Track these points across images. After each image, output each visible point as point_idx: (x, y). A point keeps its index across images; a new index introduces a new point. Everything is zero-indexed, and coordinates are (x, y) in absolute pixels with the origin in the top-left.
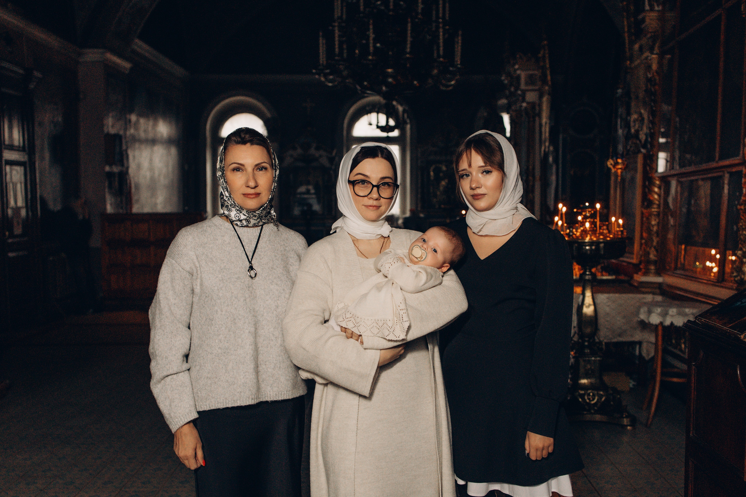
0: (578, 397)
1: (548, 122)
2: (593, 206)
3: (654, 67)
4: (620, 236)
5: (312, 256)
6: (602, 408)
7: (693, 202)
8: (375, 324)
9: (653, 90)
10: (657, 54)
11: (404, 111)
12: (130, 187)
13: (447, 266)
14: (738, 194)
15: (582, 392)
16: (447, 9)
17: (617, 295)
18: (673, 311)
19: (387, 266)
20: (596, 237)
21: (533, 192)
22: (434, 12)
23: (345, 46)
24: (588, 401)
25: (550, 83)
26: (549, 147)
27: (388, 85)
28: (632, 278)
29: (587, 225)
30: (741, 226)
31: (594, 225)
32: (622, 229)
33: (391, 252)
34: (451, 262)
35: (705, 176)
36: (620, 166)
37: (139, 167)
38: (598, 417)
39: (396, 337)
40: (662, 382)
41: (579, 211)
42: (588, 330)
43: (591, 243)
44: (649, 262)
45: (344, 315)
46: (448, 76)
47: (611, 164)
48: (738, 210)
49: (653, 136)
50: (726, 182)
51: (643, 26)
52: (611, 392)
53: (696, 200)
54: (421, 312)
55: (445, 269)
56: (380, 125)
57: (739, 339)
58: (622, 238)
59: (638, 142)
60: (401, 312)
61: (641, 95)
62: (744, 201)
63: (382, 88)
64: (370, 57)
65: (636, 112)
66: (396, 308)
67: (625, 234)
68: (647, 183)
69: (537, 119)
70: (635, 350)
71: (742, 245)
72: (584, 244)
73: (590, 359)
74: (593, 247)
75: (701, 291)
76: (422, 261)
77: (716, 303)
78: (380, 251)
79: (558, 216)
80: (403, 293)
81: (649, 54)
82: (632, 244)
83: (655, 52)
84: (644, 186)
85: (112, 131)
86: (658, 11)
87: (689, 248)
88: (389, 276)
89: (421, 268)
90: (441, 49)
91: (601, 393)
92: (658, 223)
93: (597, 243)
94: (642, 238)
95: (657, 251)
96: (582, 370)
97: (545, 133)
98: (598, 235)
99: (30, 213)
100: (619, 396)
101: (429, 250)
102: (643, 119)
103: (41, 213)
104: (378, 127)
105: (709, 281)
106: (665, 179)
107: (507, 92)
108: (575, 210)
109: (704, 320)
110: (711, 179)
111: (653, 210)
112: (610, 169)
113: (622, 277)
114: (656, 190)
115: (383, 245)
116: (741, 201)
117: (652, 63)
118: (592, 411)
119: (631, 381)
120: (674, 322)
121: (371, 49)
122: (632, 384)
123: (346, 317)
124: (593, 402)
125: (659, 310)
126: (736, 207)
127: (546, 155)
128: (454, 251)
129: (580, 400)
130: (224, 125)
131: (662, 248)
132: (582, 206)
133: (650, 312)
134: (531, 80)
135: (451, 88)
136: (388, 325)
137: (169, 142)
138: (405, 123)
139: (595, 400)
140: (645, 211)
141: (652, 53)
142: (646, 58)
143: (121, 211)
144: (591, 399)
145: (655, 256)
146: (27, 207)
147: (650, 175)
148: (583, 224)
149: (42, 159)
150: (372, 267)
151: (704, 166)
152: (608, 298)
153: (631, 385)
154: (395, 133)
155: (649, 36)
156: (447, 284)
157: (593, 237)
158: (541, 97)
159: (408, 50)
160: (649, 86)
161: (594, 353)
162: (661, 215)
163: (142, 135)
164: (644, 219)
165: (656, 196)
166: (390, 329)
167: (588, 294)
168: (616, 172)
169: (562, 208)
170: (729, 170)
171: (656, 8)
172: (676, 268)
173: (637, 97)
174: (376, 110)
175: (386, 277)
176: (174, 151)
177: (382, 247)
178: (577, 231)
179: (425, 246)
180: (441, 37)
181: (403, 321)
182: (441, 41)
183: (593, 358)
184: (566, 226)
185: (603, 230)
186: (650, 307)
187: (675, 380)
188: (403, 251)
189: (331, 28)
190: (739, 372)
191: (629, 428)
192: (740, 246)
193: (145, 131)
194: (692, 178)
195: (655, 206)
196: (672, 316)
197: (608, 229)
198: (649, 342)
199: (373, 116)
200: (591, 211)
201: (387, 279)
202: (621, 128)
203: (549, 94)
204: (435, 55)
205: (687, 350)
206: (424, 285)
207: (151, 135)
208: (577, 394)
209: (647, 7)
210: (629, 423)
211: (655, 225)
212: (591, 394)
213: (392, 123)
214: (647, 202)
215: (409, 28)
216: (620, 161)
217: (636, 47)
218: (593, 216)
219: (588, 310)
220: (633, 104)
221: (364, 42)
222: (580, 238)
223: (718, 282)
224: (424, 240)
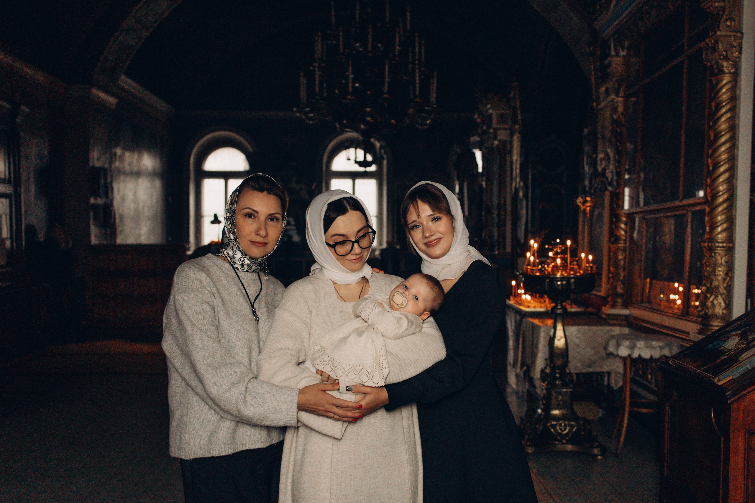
0: (551, 428)
1: (519, 159)
2: (563, 243)
3: (620, 109)
4: (590, 272)
5: (292, 295)
6: (573, 439)
7: (658, 238)
8: (353, 370)
9: (619, 131)
10: (621, 97)
11: (381, 147)
12: (115, 219)
13: (428, 314)
14: (701, 232)
15: (554, 423)
16: (423, 51)
17: (586, 327)
18: (640, 344)
19: (368, 311)
20: (566, 272)
21: (504, 225)
22: (411, 54)
23: (325, 86)
24: (560, 431)
25: (520, 122)
26: (519, 183)
27: (366, 123)
28: (600, 310)
29: (559, 261)
30: (705, 263)
31: (564, 261)
32: (591, 265)
33: (370, 297)
34: (432, 310)
35: (669, 214)
36: (588, 204)
37: (123, 199)
38: (569, 447)
39: (375, 384)
40: (631, 413)
41: (551, 247)
42: (559, 362)
43: (562, 279)
44: (616, 295)
45: (321, 358)
46: (424, 115)
47: (580, 202)
48: (701, 247)
49: (619, 175)
50: (689, 220)
51: (609, 70)
52: (582, 422)
53: (660, 238)
54: (400, 359)
55: (425, 317)
56: (358, 160)
57: (713, 382)
58: (591, 273)
59: (605, 180)
60: (382, 359)
61: (608, 134)
62: (707, 238)
63: (361, 126)
64: (349, 97)
65: (602, 151)
66: (376, 354)
67: (595, 269)
68: (614, 219)
69: (508, 155)
70: (604, 381)
71: (706, 281)
72: (556, 279)
73: (562, 390)
74: (564, 283)
75: (666, 324)
76: (402, 308)
77: (688, 345)
78: (360, 296)
79: (530, 252)
80: (384, 339)
81: (615, 97)
82: (601, 279)
83: (621, 95)
84: (611, 223)
85: (98, 164)
86: (623, 56)
87: (654, 282)
88: (370, 322)
89: (402, 314)
90: (418, 89)
91: (573, 423)
92: (625, 258)
93: (568, 279)
94: (609, 272)
95: (623, 284)
96: (554, 402)
97: (516, 169)
98: (568, 271)
99: (15, 245)
100: (589, 427)
101: (410, 296)
102: (609, 159)
103: (26, 244)
104: (356, 162)
105: (674, 314)
106: (630, 216)
107: (480, 130)
108: (547, 246)
109: (678, 362)
110: (675, 216)
111: (620, 245)
112: (578, 207)
113: (591, 310)
114: (623, 226)
115: (362, 289)
116: (705, 238)
117: (618, 105)
118: (564, 441)
119: (600, 410)
120: (641, 355)
121: (350, 89)
122: (601, 413)
123: (323, 360)
124: (564, 433)
125: (627, 343)
126: (700, 244)
127: (517, 190)
128: (435, 299)
129: (552, 430)
130: (207, 159)
131: (628, 282)
132: (553, 242)
133: (618, 345)
134: (502, 119)
135: (426, 127)
136: (367, 371)
137: (154, 174)
138: (382, 158)
139: (567, 431)
140: (612, 246)
141: (618, 96)
142: (612, 101)
143: (105, 242)
144: (563, 429)
145: (622, 289)
146: (11, 238)
147: (617, 212)
148: (554, 259)
149: (28, 190)
150: (351, 311)
151: (668, 205)
152: (578, 330)
153: (600, 415)
154: (373, 168)
155: (614, 79)
156: (427, 331)
157: (563, 273)
158: (512, 135)
159: (386, 90)
160: (615, 127)
161: (565, 385)
162: (628, 250)
163: (127, 168)
164: (612, 254)
165: (623, 233)
166: (369, 375)
167: (560, 327)
168: (585, 210)
169: (534, 244)
170: (693, 209)
171: (622, 53)
172: (642, 302)
173: (603, 137)
174: (354, 145)
175: (366, 322)
176: (158, 183)
177: (361, 292)
178: (548, 267)
179: (407, 293)
180: (417, 78)
181: (383, 368)
182: (417, 82)
183: (565, 390)
184: (537, 262)
185: (573, 265)
186: (619, 340)
187: (643, 410)
188: (383, 297)
189: (311, 68)
190: (713, 414)
191: (599, 457)
192: (704, 282)
193: (130, 164)
194: (657, 215)
195: (622, 242)
196: (640, 348)
197: (578, 264)
198: (617, 373)
199: (352, 151)
200: (562, 248)
201: (366, 324)
202: (587, 164)
203: (520, 133)
204: (412, 96)
205: (653, 380)
206: (405, 331)
207: (135, 169)
208: (549, 424)
209: (613, 53)
210: (599, 453)
211: (622, 259)
212: (563, 425)
213: (369, 158)
214: (614, 238)
215: (387, 69)
216: (588, 199)
217: (603, 89)
218: (564, 252)
219: (560, 342)
220: (600, 143)
221: (343, 81)
222: (551, 273)
223: (683, 316)
224: (406, 287)
